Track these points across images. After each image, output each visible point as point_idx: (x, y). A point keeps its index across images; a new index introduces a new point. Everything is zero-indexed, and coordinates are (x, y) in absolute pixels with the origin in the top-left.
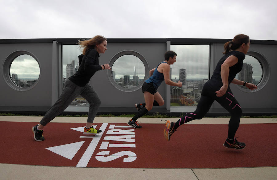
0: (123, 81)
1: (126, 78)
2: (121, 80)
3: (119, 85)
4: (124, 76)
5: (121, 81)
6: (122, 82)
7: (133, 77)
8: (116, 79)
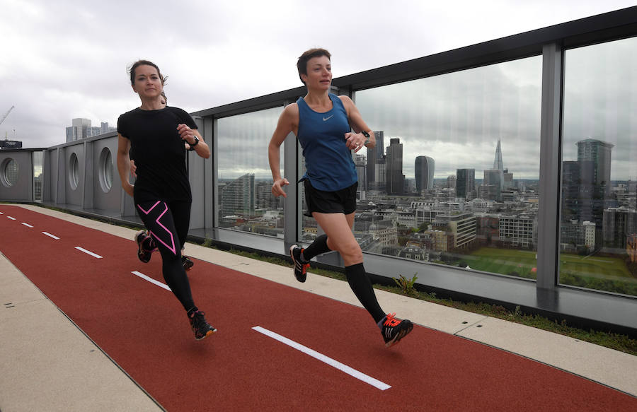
0: (455, 185)
2: (448, 182)
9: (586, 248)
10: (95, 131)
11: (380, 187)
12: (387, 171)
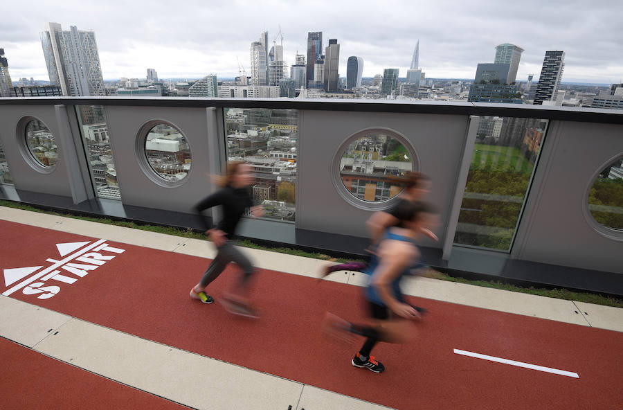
0: (381, 83)
1: (390, 76)
2: (375, 81)
3: (368, 93)
4: (386, 71)
5: (376, 84)
6: (377, 87)
7: (409, 73)
8: (363, 79)
9: (493, 138)
10: (66, 36)
11: (318, 86)
12: (325, 71)
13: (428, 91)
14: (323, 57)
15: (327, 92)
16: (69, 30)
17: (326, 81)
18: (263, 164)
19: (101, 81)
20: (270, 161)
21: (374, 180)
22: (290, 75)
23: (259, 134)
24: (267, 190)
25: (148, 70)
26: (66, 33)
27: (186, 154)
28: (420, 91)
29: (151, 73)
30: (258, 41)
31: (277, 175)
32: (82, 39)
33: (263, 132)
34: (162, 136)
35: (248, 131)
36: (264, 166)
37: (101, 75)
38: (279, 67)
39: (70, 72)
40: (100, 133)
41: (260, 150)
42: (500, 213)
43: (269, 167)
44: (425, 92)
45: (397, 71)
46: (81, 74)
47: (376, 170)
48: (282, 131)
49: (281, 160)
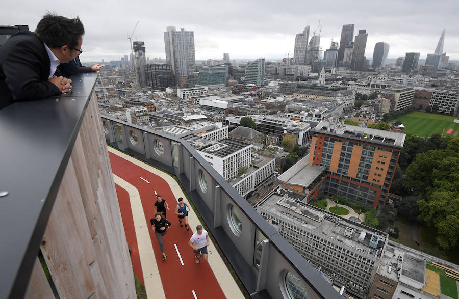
1: (411, 58)
2: (397, 62)
4: (408, 54)
5: (397, 65)
6: (399, 67)
10: (178, 34)
11: (345, 65)
12: (353, 53)
13: (448, 72)
14: (352, 43)
15: (352, 70)
16: (180, 30)
17: (353, 62)
18: (277, 121)
19: (194, 61)
20: (282, 119)
21: (342, 139)
22: (323, 57)
23: (284, 100)
24: (276, 139)
25: (224, 54)
26: (178, 32)
27: (231, 111)
28: (438, 72)
29: (226, 56)
30: (302, 33)
31: (285, 130)
32: (186, 35)
33: (287, 99)
34: (219, 98)
35: (277, 97)
36: (277, 123)
37: (194, 58)
38: (315, 50)
39: (177, 55)
40: (186, 94)
41: (279, 112)
42: (447, 178)
43: (281, 123)
44: (444, 73)
45: (418, 54)
46: (183, 57)
47: (346, 132)
48: (302, 99)
49: (291, 119)
